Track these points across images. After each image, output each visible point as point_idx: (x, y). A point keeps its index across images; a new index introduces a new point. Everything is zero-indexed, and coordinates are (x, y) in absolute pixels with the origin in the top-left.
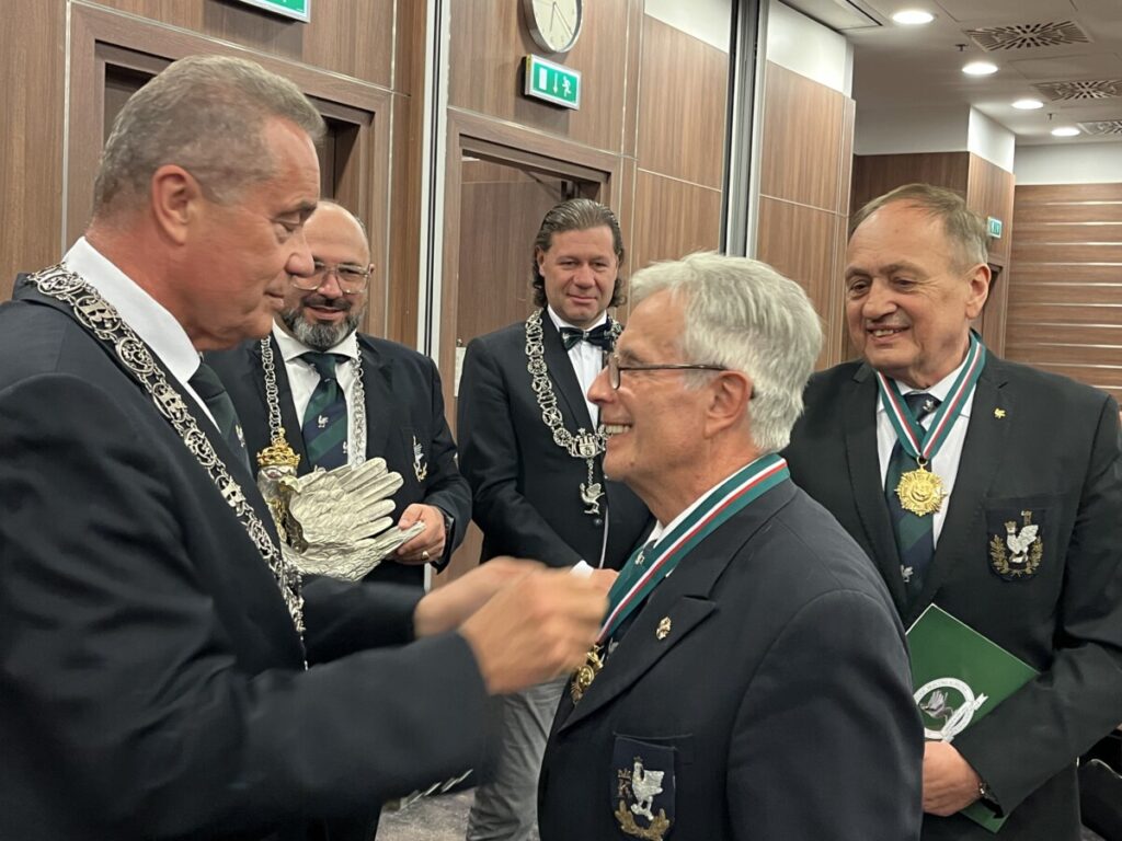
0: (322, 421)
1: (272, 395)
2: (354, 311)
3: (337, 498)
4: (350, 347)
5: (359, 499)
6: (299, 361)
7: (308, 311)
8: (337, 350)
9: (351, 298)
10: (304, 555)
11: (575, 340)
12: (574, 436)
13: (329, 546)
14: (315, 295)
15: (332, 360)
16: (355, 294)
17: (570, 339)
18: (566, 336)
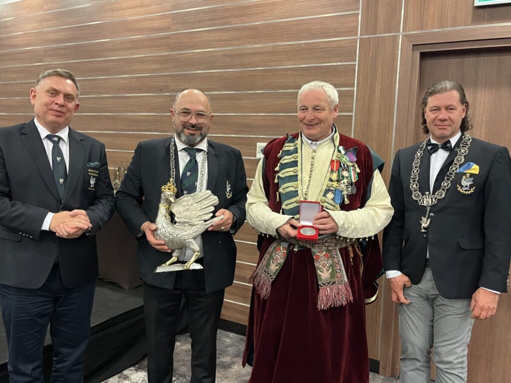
0: (189, 174)
1: (172, 164)
2: (204, 130)
3: (192, 205)
4: (204, 146)
5: (199, 205)
6: (183, 151)
7: (186, 130)
8: (198, 147)
9: (202, 125)
10: (175, 226)
11: (435, 148)
12: (423, 196)
13: (185, 222)
14: (187, 124)
15: (195, 150)
16: (203, 124)
17: (432, 149)
18: (429, 147)
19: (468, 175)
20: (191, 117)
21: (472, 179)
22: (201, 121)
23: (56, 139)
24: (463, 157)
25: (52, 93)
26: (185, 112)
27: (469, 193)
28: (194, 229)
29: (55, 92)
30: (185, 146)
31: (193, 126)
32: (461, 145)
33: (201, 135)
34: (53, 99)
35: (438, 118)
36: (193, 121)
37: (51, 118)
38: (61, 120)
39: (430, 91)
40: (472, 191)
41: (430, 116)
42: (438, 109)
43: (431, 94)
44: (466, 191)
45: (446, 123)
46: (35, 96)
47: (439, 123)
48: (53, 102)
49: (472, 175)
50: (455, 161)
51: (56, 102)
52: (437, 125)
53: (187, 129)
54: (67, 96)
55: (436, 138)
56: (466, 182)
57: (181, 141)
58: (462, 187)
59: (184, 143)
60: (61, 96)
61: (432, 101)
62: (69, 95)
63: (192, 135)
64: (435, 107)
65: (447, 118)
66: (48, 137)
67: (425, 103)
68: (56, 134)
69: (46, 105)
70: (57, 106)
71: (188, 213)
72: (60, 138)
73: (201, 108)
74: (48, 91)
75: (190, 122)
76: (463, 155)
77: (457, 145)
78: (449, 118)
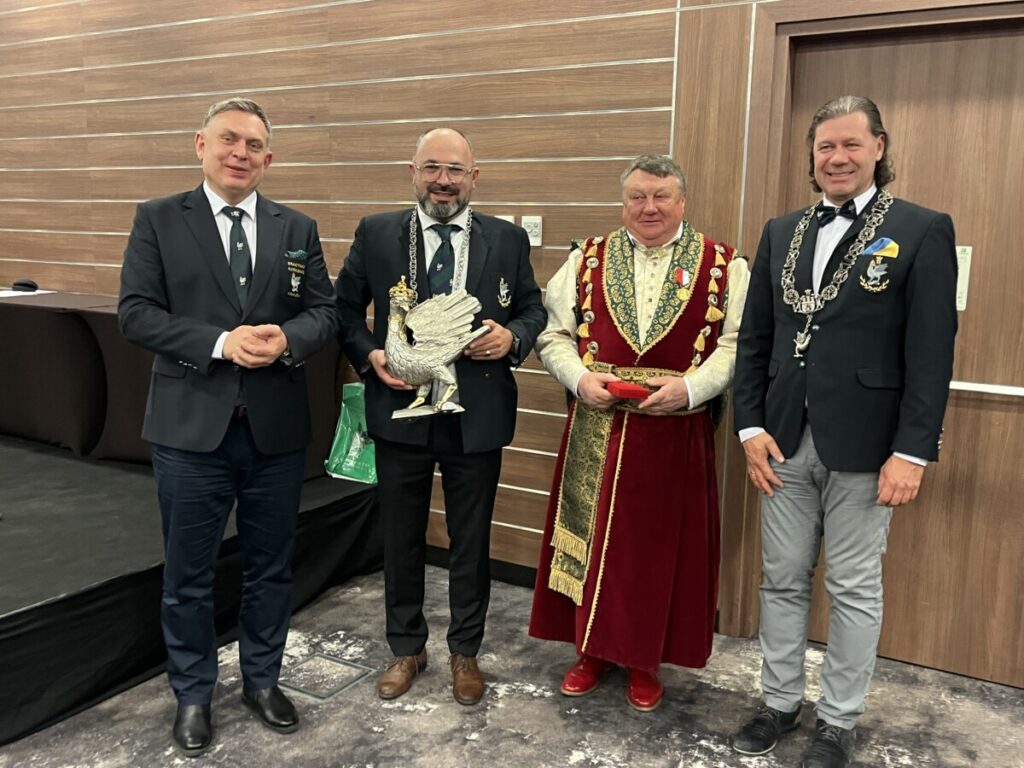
5: (450, 314)
8: (454, 223)
9: (459, 187)
10: (415, 348)
11: (829, 216)
12: (800, 296)
13: (428, 341)
14: (435, 185)
15: (449, 229)
16: (460, 184)
17: (824, 216)
18: (820, 214)
19: (879, 259)
20: (441, 174)
21: (885, 266)
22: (457, 179)
23: (236, 214)
24: (873, 229)
25: (228, 139)
26: (431, 167)
27: (879, 290)
28: (444, 350)
29: (232, 138)
30: (433, 223)
31: (444, 188)
32: (873, 210)
33: (458, 202)
34: (230, 148)
35: (831, 161)
36: (444, 180)
37: (227, 180)
38: (243, 183)
39: (819, 115)
40: (884, 287)
41: (819, 157)
42: (830, 145)
43: (820, 120)
44: (873, 286)
45: (845, 169)
46: (203, 144)
48: (231, 153)
49: (885, 260)
50: (860, 237)
51: (234, 153)
52: (830, 174)
53: (436, 194)
54: (252, 143)
55: (829, 197)
56: (875, 271)
57: (426, 214)
58: (867, 279)
59: (432, 216)
60: (242, 143)
61: (823, 133)
62: (254, 140)
64: (826, 142)
65: (846, 161)
66: (226, 211)
67: (812, 136)
68: (238, 206)
69: (221, 158)
70: (235, 159)
71: (435, 328)
72: (242, 213)
73: (455, 158)
74: (222, 136)
75: (438, 182)
76: (874, 227)
77: (867, 209)
78: (851, 160)
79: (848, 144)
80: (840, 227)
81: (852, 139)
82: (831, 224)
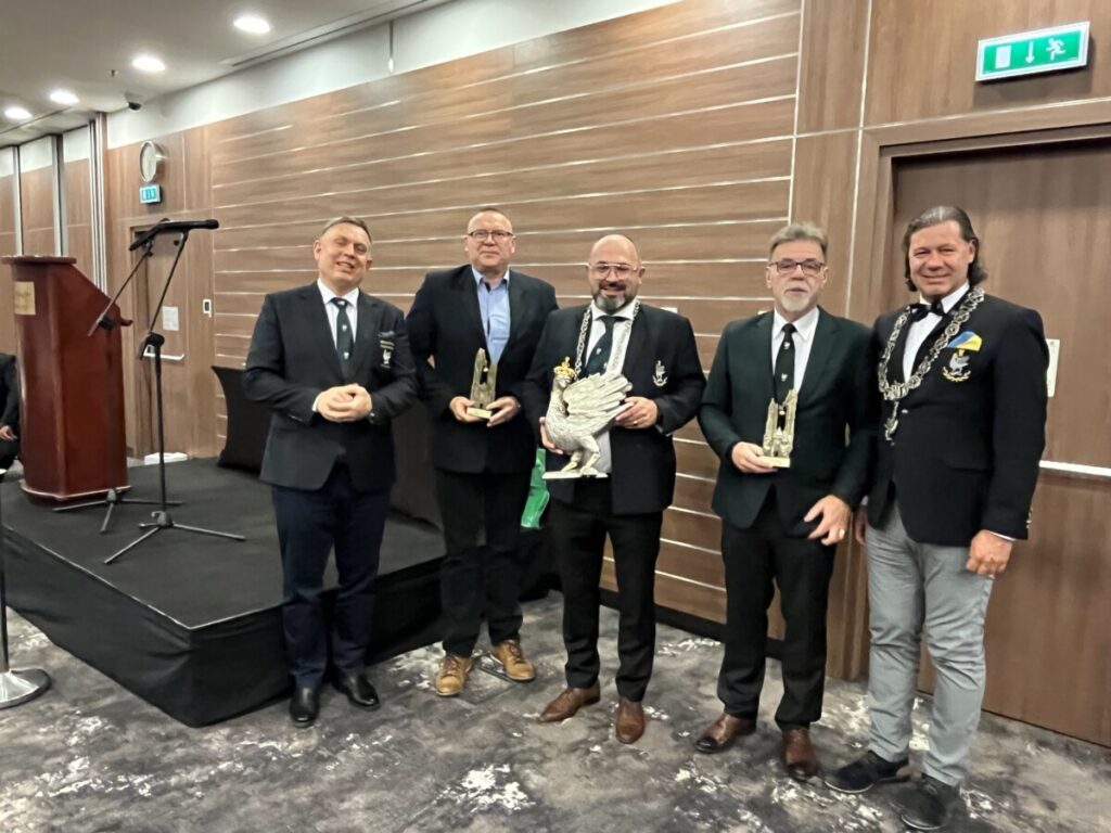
0: (598, 351)
1: (582, 338)
2: (628, 291)
4: (629, 312)
6: (600, 320)
7: (603, 291)
8: (618, 314)
9: (624, 283)
10: (568, 419)
11: (921, 312)
12: (891, 385)
13: (580, 414)
14: (605, 282)
15: (614, 319)
17: (918, 312)
18: (914, 311)
19: (962, 352)
20: (610, 273)
21: (967, 358)
22: (622, 277)
23: (342, 303)
24: (958, 325)
25: (340, 243)
27: (961, 380)
28: (592, 422)
30: (603, 314)
31: (612, 285)
32: (962, 307)
33: (624, 297)
34: (341, 249)
35: (927, 265)
36: (613, 278)
38: (350, 277)
39: (913, 224)
40: (966, 377)
41: (915, 262)
42: (926, 251)
43: (914, 228)
44: (956, 376)
45: (940, 272)
46: (320, 249)
47: (929, 273)
48: (342, 253)
49: (968, 352)
50: (946, 332)
51: (345, 253)
52: (926, 277)
53: (606, 289)
54: (358, 247)
55: (926, 296)
56: (958, 363)
57: (597, 307)
58: (950, 370)
59: (602, 309)
60: (351, 246)
61: (918, 240)
62: (360, 244)
63: (612, 297)
64: (921, 248)
65: (941, 264)
66: (334, 301)
67: (907, 243)
68: (344, 297)
70: (346, 257)
71: (589, 403)
72: (346, 303)
74: (336, 240)
75: (607, 279)
76: (959, 323)
77: (956, 307)
78: (946, 264)
79: (943, 249)
80: (931, 322)
81: (947, 245)
82: (923, 321)
